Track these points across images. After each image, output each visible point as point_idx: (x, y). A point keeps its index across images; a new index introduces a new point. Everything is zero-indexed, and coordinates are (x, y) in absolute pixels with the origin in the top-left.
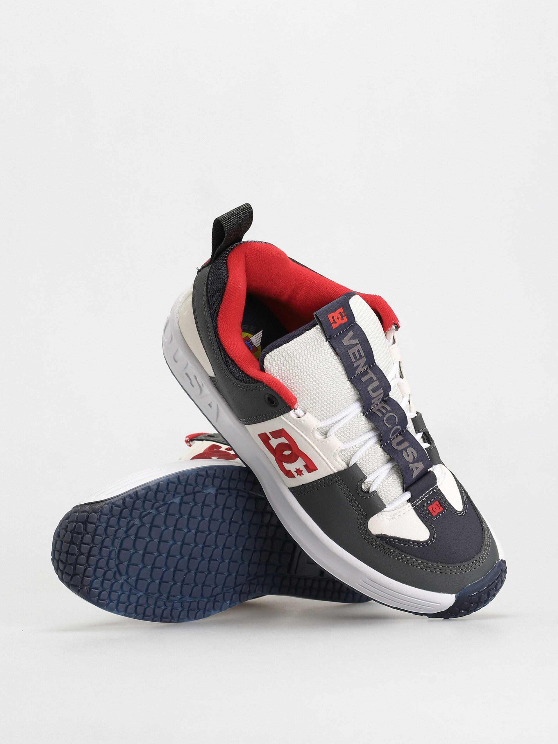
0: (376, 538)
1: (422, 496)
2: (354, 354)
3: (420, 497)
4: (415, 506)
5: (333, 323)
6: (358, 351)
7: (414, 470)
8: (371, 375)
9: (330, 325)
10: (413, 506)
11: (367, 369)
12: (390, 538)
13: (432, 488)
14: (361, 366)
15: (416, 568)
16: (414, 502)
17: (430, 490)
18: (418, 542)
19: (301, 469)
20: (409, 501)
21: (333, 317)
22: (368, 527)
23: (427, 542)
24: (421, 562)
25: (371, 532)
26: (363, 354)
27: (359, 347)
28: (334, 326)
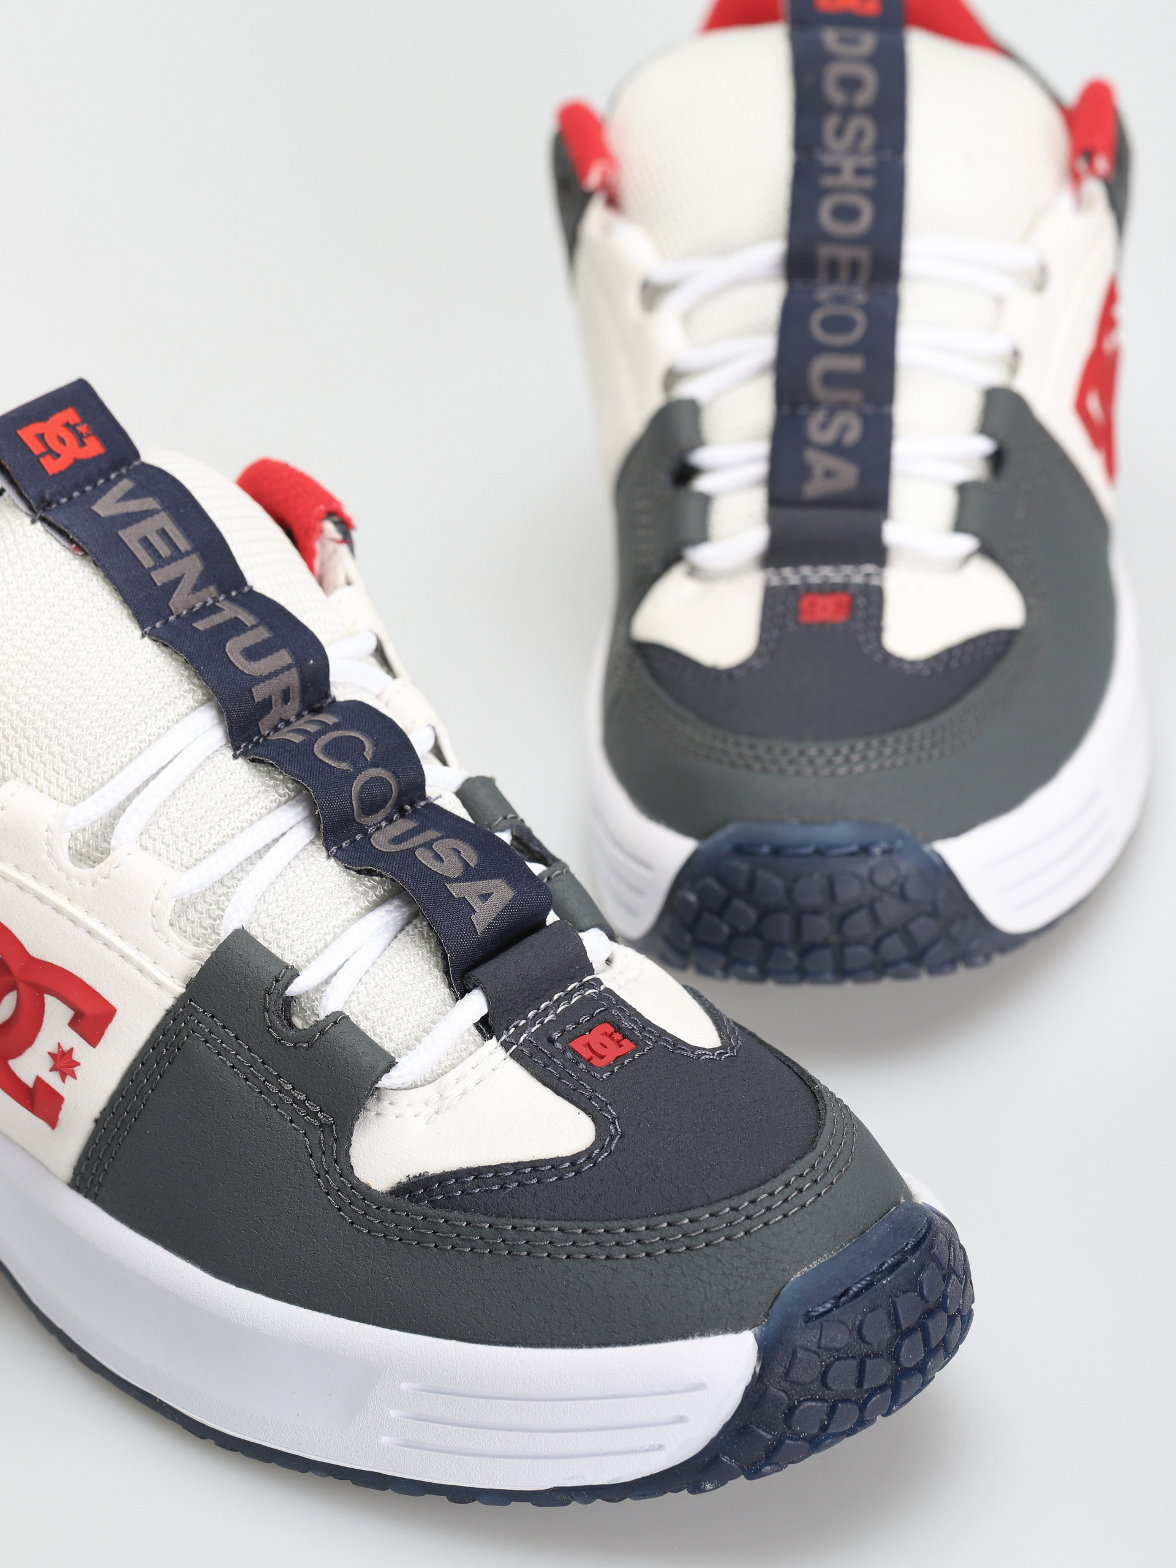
0: (390, 1199)
1: (538, 1010)
2: (145, 542)
3: (531, 1015)
4: (515, 1047)
5: (43, 455)
6: (163, 533)
7: (475, 903)
8: (229, 611)
9: (35, 461)
10: (506, 1045)
11: (215, 600)
12: (442, 1179)
13: (576, 984)
14: (185, 586)
15: (570, 1262)
16: (508, 1030)
17: (569, 989)
18: (555, 1163)
19: (66, 1048)
20: (486, 1027)
21: (41, 437)
22: (352, 1172)
23: (588, 1154)
24: (584, 1231)
25: (368, 1188)
26: (183, 545)
27: (164, 521)
28: (52, 466)
